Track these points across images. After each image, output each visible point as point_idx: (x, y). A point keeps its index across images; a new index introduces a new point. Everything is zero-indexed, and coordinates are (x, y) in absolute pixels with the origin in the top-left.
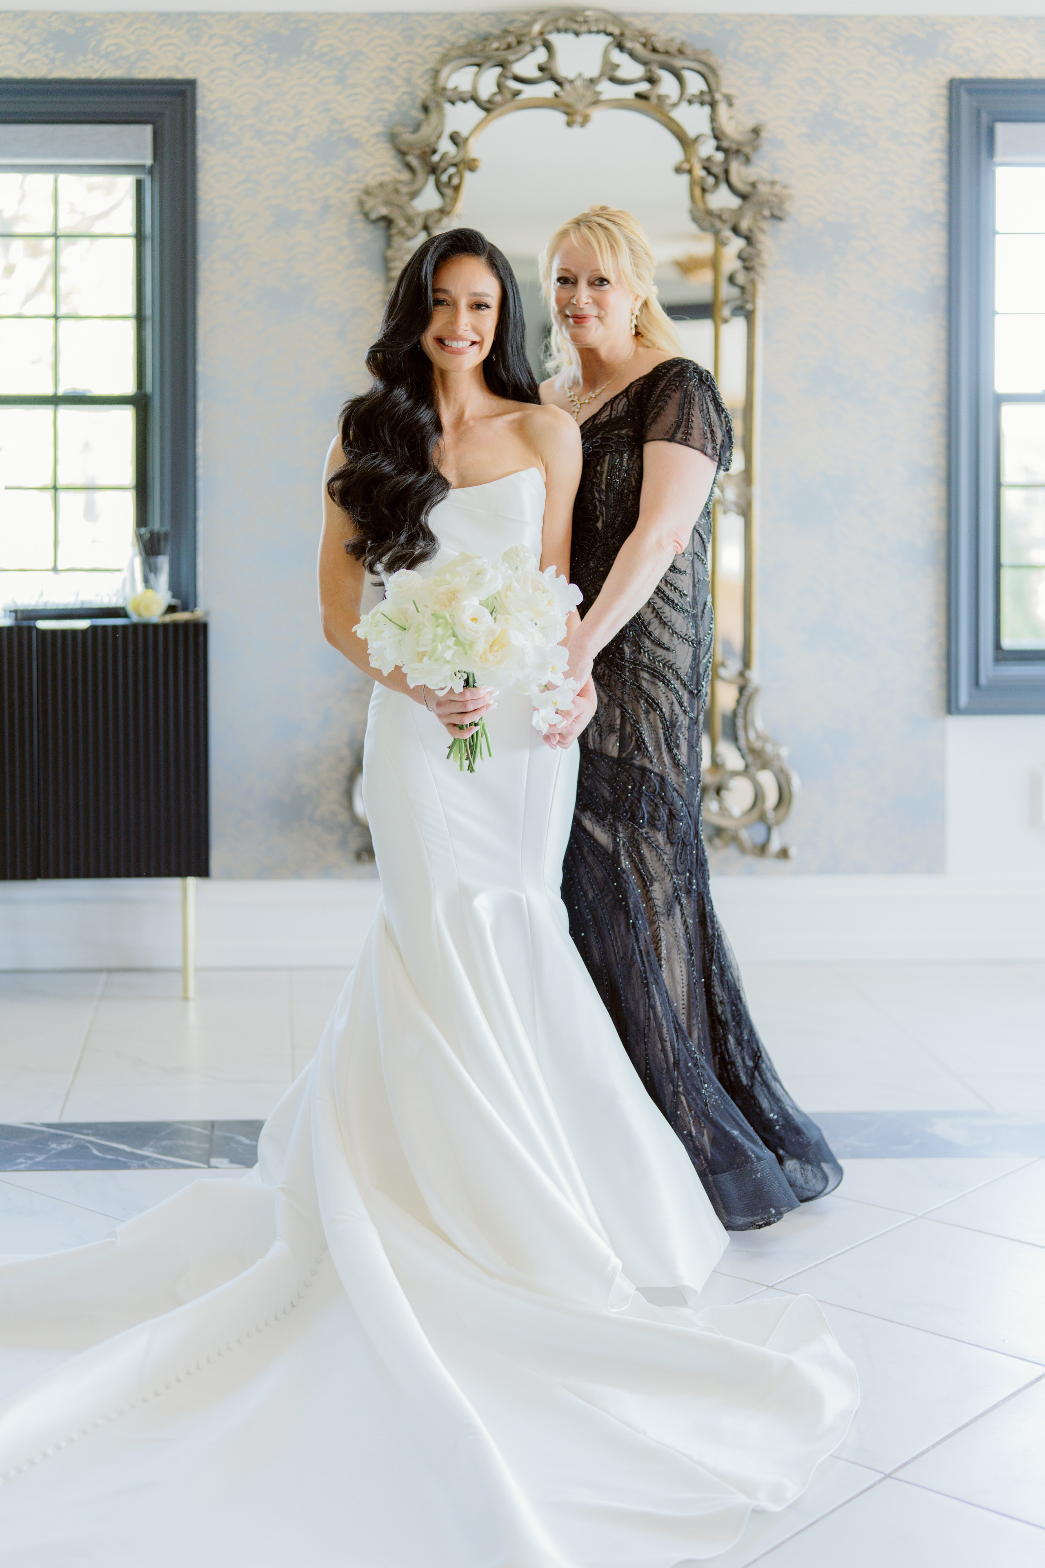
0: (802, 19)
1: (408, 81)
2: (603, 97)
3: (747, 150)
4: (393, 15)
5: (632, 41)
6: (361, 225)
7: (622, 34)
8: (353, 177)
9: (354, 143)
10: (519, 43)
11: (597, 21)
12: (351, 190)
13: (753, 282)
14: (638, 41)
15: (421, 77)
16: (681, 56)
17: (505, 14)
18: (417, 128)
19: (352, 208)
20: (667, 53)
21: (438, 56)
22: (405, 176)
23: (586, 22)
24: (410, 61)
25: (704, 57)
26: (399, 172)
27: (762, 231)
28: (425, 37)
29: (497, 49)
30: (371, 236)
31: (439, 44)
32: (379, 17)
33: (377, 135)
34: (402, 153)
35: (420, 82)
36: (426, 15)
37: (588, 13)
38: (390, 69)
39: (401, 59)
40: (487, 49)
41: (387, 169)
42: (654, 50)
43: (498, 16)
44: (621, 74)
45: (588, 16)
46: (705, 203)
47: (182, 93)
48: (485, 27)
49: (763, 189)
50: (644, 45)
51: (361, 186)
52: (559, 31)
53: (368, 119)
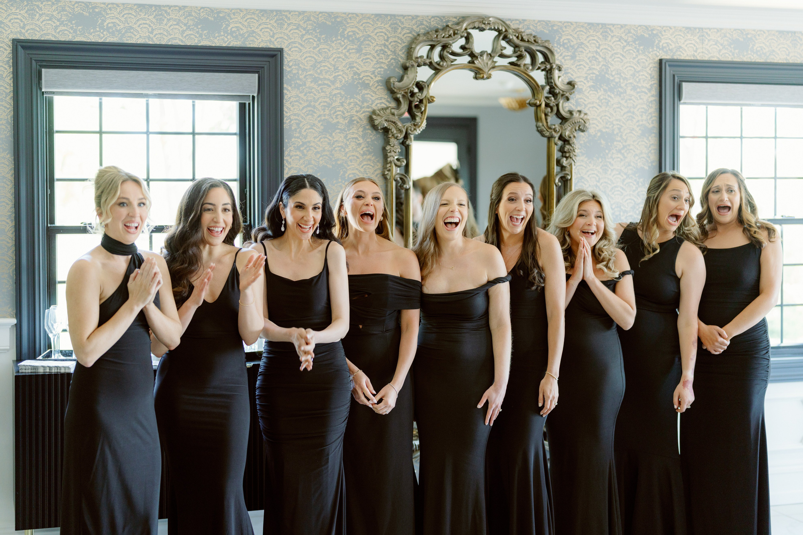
0: (591, 25)
1: (394, 52)
2: (496, 64)
3: (567, 94)
4: (386, 15)
5: (512, 35)
6: (370, 131)
7: (506, 31)
8: (365, 104)
9: (366, 86)
10: (455, 34)
11: (494, 23)
12: (364, 112)
13: (571, 165)
14: (515, 36)
15: (401, 50)
16: (536, 44)
17: (444, 17)
18: (401, 79)
19: (365, 122)
20: (528, 41)
21: (409, 39)
22: (393, 104)
23: (489, 24)
24: (395, 41)
25: (546, 44)
26: (390, 103)
27: (574, 137)
28: (403, 29)
29: (443, 37)
30: (376, 138)
31: (410, 33)
32: (379, 16)
33: (377, 82)
34: (392, 92)
35: (400, 53)
36: (404, 16)
37: (491, 19)
38: (385, 45)
39: (390, 40)
40: (439, 37)
41: (383, 101)
42: (522, 40)
43: (441, 18)
44: (505, 52)
45: (490, 21)
46: (547, 123)
47: (273, 56)
48: (434, 24)
49: (576, 115)
50: (518, 37)
51: (370, 110)
52: (474, 28)
53: (373, 73)
